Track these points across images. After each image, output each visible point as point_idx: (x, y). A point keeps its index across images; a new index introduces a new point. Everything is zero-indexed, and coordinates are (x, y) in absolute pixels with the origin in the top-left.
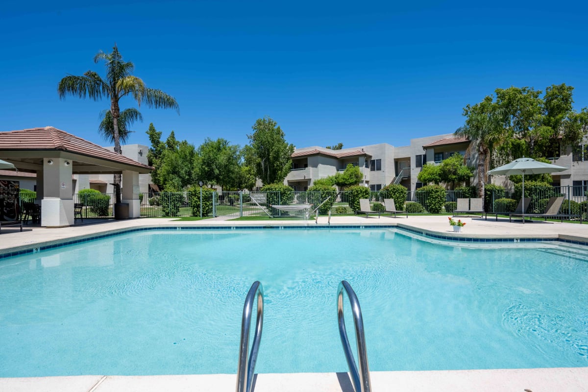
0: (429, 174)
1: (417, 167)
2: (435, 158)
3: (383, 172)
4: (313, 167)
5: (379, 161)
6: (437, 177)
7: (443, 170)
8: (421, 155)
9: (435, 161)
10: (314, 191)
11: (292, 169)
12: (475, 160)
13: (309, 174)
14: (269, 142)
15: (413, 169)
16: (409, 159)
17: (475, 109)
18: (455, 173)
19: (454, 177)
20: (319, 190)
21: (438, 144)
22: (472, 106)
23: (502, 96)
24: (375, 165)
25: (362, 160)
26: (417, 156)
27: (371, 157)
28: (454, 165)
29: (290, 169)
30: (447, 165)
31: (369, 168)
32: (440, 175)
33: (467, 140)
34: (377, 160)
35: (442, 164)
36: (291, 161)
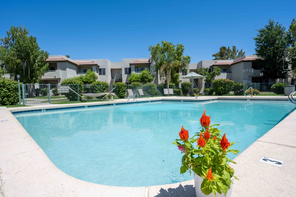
0: (136, 78)
1: (125, 74)
2: (135, 70)
3: (107, 76)
4: (62, 70)
5: (104, 69)
6: (140, 80)
7: (142, 76)
8: (127, 68)
9: (135, 71)
10: (97, 85)
11: (48, 70)
12: (152, 73)
13: (59, 74)
14: (29, 47)
15: (123, 75)
16: (121, 69)
17: (153, 48)
18: (147, 78)
19: (147, 80)
20: (101, 84)
21: (136, 63)
22: (152, 46)
23: (164, 45)
24: (102, 72)
25: (94, 68)
26: (125, 68)
27: (99, 66)
28: (147, 74)
29: (47, 70)
30: (144, 74)
31: (98, 73)
32: (141, 79)
33: (149, 63)
34: (103, 69)
35: (142, 74)
36: (48, 64)
